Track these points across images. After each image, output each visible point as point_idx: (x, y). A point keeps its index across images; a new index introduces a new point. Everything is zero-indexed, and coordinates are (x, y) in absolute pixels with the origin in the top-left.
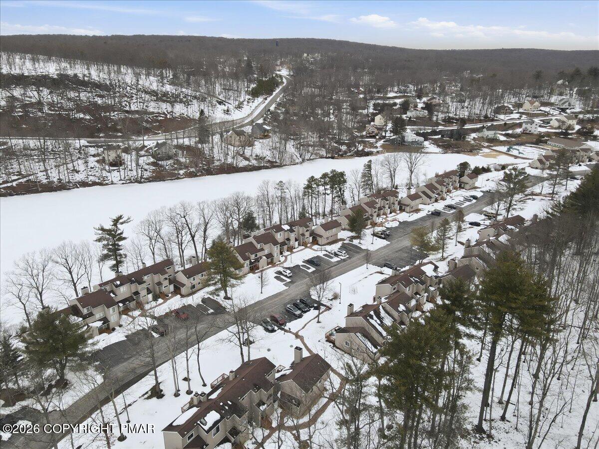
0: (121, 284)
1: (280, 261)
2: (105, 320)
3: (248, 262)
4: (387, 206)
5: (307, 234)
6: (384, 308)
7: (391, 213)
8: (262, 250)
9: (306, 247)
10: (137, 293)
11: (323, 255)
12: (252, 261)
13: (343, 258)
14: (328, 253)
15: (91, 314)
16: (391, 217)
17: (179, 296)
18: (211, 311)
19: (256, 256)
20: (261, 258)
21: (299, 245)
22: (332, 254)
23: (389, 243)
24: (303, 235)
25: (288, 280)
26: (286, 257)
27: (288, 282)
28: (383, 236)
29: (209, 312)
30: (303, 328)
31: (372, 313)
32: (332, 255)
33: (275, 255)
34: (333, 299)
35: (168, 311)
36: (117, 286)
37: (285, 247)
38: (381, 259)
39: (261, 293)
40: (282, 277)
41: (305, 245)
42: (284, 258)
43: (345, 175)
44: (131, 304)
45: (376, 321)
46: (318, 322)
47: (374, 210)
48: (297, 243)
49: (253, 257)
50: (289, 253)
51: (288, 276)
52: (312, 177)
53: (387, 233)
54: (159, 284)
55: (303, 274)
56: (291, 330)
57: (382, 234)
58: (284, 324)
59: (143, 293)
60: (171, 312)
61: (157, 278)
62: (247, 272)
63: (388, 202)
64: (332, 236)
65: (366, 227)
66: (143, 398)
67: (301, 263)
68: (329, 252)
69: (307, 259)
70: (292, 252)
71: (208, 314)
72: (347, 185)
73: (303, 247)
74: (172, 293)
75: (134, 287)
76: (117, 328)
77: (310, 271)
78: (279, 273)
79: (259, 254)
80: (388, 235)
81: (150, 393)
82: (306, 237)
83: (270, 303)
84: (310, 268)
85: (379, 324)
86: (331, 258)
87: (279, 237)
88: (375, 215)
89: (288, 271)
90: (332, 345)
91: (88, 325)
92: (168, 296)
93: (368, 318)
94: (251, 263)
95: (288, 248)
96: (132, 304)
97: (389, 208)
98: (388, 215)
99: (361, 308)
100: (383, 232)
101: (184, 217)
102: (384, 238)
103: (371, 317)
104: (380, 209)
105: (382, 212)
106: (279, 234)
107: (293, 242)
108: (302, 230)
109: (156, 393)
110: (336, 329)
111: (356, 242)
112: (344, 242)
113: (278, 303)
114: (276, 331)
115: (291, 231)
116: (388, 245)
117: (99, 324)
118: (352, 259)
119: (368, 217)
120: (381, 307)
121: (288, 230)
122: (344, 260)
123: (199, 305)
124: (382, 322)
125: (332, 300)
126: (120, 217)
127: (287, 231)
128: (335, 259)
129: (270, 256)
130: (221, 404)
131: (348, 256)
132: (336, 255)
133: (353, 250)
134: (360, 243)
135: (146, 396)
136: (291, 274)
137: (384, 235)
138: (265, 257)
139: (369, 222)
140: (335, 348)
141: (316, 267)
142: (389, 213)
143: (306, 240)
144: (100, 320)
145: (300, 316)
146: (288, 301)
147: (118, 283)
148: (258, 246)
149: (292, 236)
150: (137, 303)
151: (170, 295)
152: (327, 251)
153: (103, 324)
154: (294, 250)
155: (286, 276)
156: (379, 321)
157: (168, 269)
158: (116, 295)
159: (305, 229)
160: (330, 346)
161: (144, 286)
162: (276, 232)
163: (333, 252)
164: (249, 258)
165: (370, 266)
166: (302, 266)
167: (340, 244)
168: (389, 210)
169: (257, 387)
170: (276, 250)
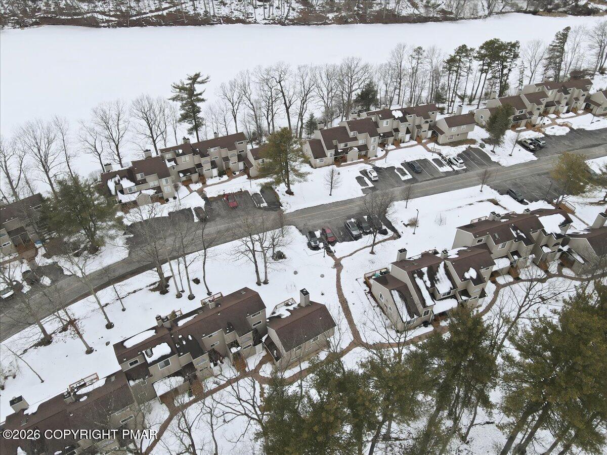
0: (183, 154)
1: (376, 156)
2: (159, 189)
3: (333, 151)
4: (564, 102)
5: (425, 127)
6: (446, 267)
7: (568, 112)
8: (355, 139)
9: (420, 143)
10: (199, 165)
11: (433, 160)
12: (340, 151)
13: (456, 168)
14: (440, 158)
15: (144, 181)
16: (565, 117)
17: (246, 176)
18: (265, 204)
19: (346, 145)
20: (351, 148)
21: (411, 138)
22: (445, 160)
23: (535, 158)
24: (419, 127)
25: (371, 185)
26: (387, 152)
27: (369, 188)
28: (532, 147)
29: (262, 205)
30: (350, 255)
31: (425, 270)
32: (444, 162)
33: (371, 148)
34: (408, 225)
35: (222, 193)
36: (178, 155)
37: (391, 139)
38: (508, 182)
39: (330, 195)
40: (366, 179)
41: (419, 140)
42: (384, 152)
43: (518, 47)
44: (193, 175)
45: (425, 282)
46: (372, 253)
47: (536, 106)
48: (408, 136)
49: (341, 146)
50: (394, 147)
51: (373, 179)
52: (464, 46)
53: (541, 144)
54: (226, 159)
55: (393, 181)
56: (335, 254)
57: (531, 144)
58: (333, 244)
59: (207, 166)
60: (224, 195)
61: (225, 152)
62: (331, 163)
63: (568, 96)
64: (458, 135)
65: (517, 129)
66: (149, 288)
67: (398, 165)
68: (443, 158)
69: (409, 160)
70: (398, 147)
71: (260, 208)
72: (518, 61)
73: (416, 143)
74: (241, 170)
75: (197, 159)
76: (171, 200)
77: (403, 178)
78: (364, 173)
79: (350, 144)
80: (541, 147)
81: (157, 284)
82: (423, 130)
83: (333, 211)
84: (406, 174)
85: (427, 288)
86: (441, 165)
87: (385, 126)
88: (536, 113)
89: (375, 174)
90: (368, 289)
91: (141, 191)
92: (235, 174)
93: (416, 275)
94: (337, 153)
95: (395, 140)
96: (195, 177)
97: (567, 104)
98: (562, 115)
99: (420, 256)
100: (535, 141)
101: (280, 82)
102: (531, 151)
103: (421, 275)
104: (549, 105)
105: (552, 109)
106: (385, 122)
107: (402, 134)
108: (419, 120)
109: (162, 287)
110: (382, 271)
111: (488, 148)
112: (472, 146)
113: (342, 213)
114: (320, 249)
115: (403, 120)
116: (532, 162)
117: (152, 192)
118: (468, 173)
119: (524, 115)
120: (442, 265)
121: (399, 118)
122: (457, 172)
123: (256, 194)
124: (433, 285)
125: (406, 226)
126: (197, 76)
127: (397, 119)
128: (447, 168)
129: (363, 148)
130: (180, 336)
131: (465, 167)
132: (450, 163)
133: (478, 160)
134: (493, 151)
135: (152, 287)
136: (377, 178)
137: (534, 147)
138: (356, 149)
139: (524, 122)
140: (369, 295)
141: (414, 174)
142: (565, 110)
143: (423, 134)
144: (153, 189)
145: (357, 238)
146: (355, 213)
147: (181, 151)
148: (351, 134)
149: (403, 127)
150: (200, 175)
151: (237, 173)
152: (440, 154)
153: (156, 193)
154: (402, 145)
155: (370, 179)
156: (429, 284)
157: (239, 144)
158: (177, 164)
159: (423, 120)
160: (365, 290)
161: (208, 159)
162: (381, 119)
163: (448, 158)
164: (336, 147)
165: (486, 188)
166: (399, 169)
167: (463, 148)
168: (566, 108)
169: (230, 327)
170: (373, 142)
